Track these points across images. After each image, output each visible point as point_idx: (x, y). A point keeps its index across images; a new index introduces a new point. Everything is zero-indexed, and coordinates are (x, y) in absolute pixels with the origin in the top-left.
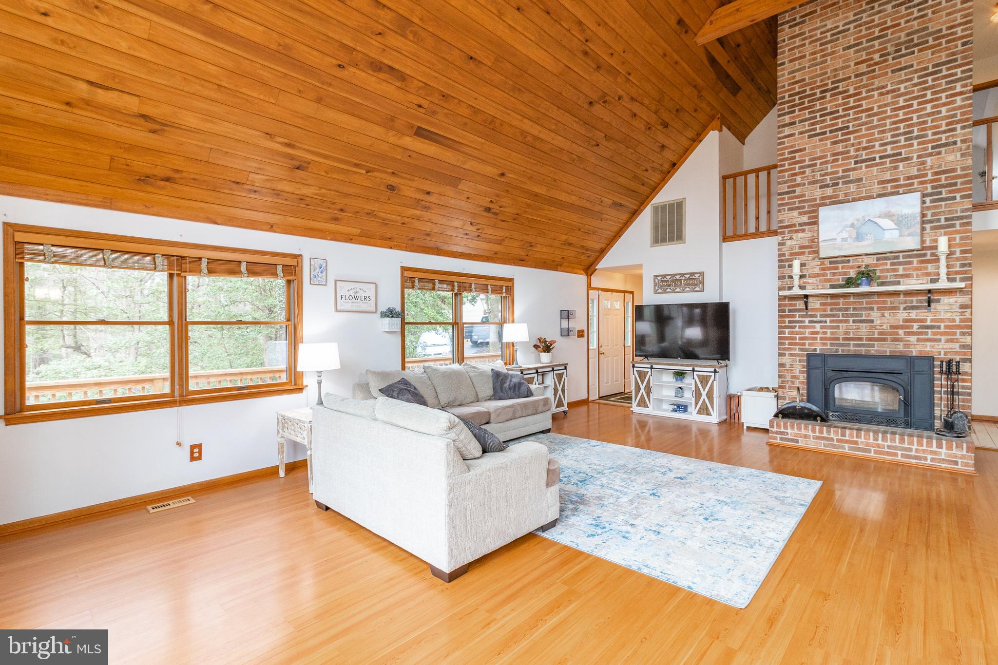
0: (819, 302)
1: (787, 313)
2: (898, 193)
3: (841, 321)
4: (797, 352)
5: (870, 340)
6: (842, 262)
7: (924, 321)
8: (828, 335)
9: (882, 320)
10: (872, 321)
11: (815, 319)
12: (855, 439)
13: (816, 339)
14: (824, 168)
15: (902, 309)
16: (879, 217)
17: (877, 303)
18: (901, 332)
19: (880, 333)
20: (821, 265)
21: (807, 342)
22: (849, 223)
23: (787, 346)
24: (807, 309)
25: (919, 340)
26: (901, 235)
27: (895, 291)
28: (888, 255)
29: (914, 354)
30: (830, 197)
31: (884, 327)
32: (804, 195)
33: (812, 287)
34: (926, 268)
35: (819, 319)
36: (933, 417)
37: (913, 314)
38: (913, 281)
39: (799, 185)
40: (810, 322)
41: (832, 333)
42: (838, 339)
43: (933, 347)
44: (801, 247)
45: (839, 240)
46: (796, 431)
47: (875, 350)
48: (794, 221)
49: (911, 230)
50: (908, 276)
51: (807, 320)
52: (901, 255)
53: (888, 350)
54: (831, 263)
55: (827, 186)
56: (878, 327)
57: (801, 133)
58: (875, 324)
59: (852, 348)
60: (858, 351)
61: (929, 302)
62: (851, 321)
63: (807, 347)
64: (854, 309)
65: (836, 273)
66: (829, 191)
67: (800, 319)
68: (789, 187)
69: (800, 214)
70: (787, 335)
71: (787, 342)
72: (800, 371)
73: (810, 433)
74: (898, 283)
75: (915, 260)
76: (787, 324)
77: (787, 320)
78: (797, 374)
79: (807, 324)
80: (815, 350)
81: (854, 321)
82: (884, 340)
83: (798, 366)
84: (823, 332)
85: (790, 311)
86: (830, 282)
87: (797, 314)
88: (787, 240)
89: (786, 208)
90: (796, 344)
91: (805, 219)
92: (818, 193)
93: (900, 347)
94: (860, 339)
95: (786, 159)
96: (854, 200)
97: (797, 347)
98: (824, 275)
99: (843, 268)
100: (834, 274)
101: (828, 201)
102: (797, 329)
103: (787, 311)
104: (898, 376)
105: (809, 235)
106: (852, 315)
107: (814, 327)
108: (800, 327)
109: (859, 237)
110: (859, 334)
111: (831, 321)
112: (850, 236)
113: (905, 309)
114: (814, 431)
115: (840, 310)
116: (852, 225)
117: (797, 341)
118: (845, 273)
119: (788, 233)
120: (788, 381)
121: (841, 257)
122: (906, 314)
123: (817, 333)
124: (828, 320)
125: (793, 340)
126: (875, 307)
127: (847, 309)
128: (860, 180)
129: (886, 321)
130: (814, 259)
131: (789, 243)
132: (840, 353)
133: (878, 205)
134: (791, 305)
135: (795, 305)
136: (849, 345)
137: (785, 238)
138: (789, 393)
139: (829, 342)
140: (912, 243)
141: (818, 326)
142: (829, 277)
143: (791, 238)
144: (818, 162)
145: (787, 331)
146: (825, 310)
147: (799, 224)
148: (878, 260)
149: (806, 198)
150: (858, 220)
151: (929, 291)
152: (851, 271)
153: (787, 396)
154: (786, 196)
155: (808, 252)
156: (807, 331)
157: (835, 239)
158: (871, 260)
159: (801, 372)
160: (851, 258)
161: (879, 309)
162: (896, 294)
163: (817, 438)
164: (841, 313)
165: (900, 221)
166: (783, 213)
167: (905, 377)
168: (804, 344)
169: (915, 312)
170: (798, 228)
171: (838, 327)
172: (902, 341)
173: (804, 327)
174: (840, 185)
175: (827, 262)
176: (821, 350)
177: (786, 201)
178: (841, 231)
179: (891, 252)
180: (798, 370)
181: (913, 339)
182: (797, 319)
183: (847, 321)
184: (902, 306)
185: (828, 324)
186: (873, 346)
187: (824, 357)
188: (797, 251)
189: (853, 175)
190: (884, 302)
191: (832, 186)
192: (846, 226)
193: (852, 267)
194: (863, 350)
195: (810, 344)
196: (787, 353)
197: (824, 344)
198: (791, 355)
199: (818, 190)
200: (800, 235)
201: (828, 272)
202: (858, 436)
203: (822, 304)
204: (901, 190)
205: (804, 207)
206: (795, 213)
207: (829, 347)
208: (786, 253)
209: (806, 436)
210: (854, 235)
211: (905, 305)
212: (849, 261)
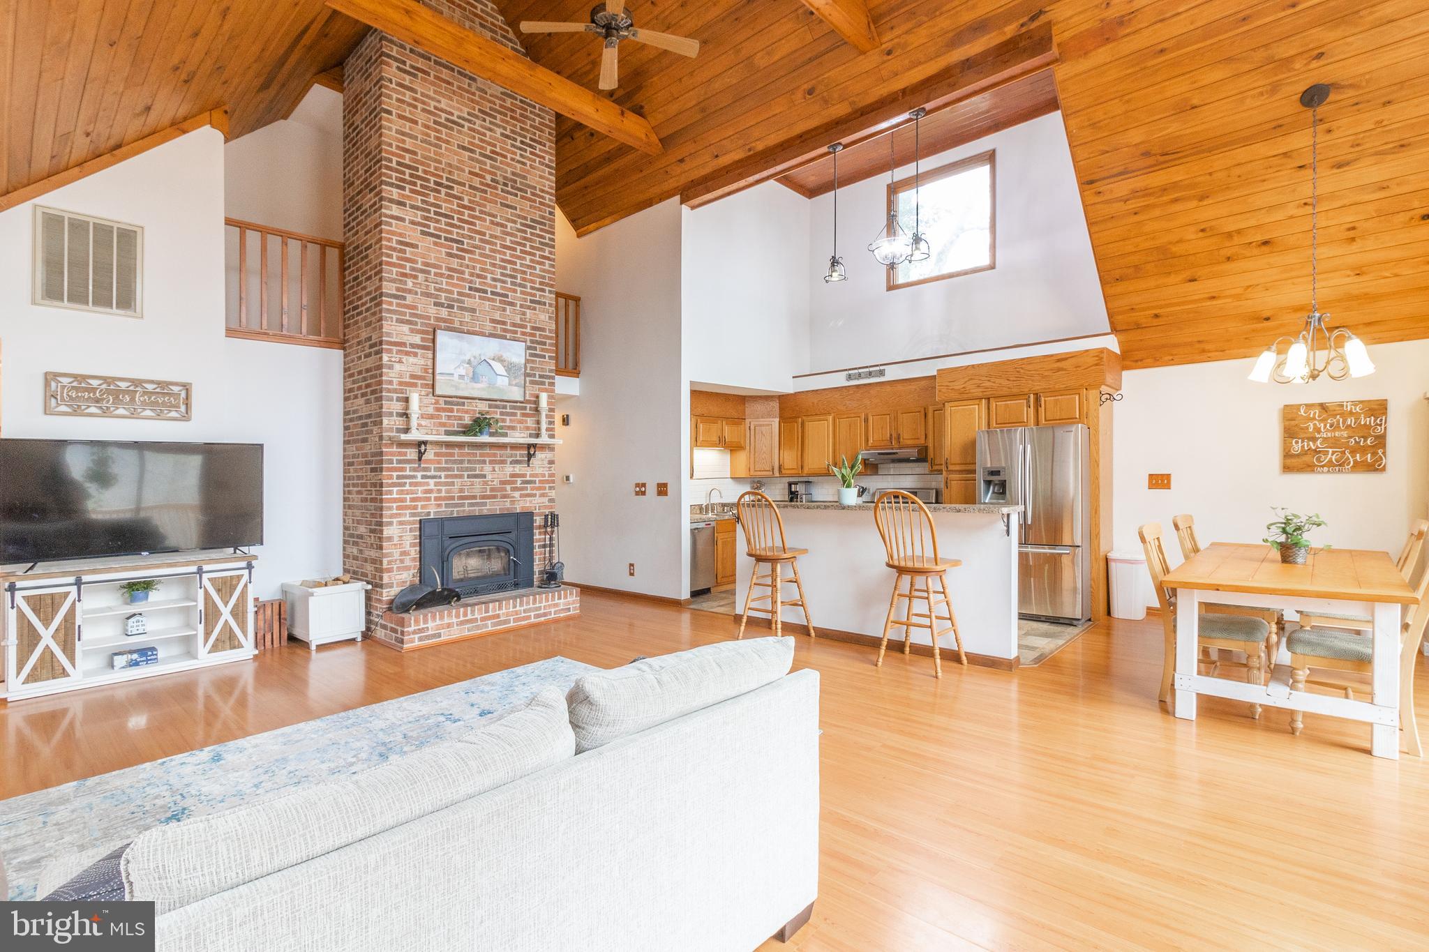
0: (433, 451)
1: (395, 465)
2: (504, 338)
3: (456, 476)
4: (407, 518)
5: (483, 497)
6: (458, 404)
7: (524, 476)
8: (443, 494)
9: (495, 474)
10: (484, 476)
11: (429, 474)
12: (497, 612)
13: (429, 499)
14: (438, 282)
15: (509, 462)
16: (493, 359)
17: (488, 455)
18: (508, 487)
19: (492, 490)
20: (435, 404)
21: (420, 504)
22: (467, 358)
23: (395, 511)
24: (420, 459)
25: (521, 496)
26: (510, 384)
27: (504, 443)
28: (498, 403)
29: (518, 511)
30: (445, 321)
31: (494, 483)
32: (415, 308)
33: (426, 431)
34: (526, 422)
35: (433, 473)
36: (532, 573)
37: (518, 469)
38: (517, 434)
39: (410, 291)
40: (424, 477)
41: (447, 492)
42: (453, 498)
43: (531, 502)
44: (412, 376)
45: (456, 377)
46: (438, 622)
47: (488, 509)
48: (404, 339)
49: (517, 381)
50: (513, 428)
51: (419, 474)
52: (508, 404)
53: (498, 507)
54: (446, 403)
55: (442, 305)
56: (490, 483)
57: (413, 223)
58: (487, 479)
59: (466, 508)
60: (473, 511)
61: (530, 456)
62: (466, 476)
63: (419, 510)
64: (469, 462)
65: (451, 416)
66: (444, 313)
67: (412, 473)
68: (398, 289)
69: (412, 331)
70: (395, 496)
71: (395, 505)
72: (411, 543)
73: (455, 620)
74: (505, 435)
75: (519, 412)
76: (395, 480)
77: (395, 474)
78: (408, 548)
79: (419, 479)
80: (429, 513)
81: (469, 476)
82: (494, 497)
83: (408, 538)
84: (438, 490)
85: (399, 462)
86: (445, 427)
87: (408, 466)
88: (395, 362)
89: (395, 317)
90: (407, 508)
91: (417, 339)
92: (432, 311)
93: (508, 504)
94: (474, 497)
95: (394, 249)
96: (469, 332)
97: (408, 512)
98: (439, 417)
99: (458, 411)
100: (449, 417)
101: (443, 324)
102: (407, 487)
103: (395, 462)
104: (507, 535)
105: (422, 362)
106: (467, 469)
107: (428, 484)
108: (411, 484)
109: (475, 378)
110: (474, 491)
111: (446, 477)
112: (467, 374)
113: (511, 463)
114: (458, 616)
115: (455, 462)
116: (469, 362)
117: (408, 503)
118: (461, 418)
119: (397, 354)
120: (396, 560)
121: (457, 397)
122: (512, 469)
123: (430, 491)
124: (443, 474)
125: (403, 502)
126: (487, 459)
127: (461, 462)
128: (473, 310)
129: (496, 476)
130: (427, 395)
131: (397, 367)
132: (455, 515)
133: (491, 347)
134: (400, 454)
135: (405, 454)
136: (463, 505)
137: (393, 359)
138: (397, 577)
139: (443, 503)
140: (516, 394)
141: (432, 481)
142: (443, 420)
143: (400, 362)
144: (433, 270)
145: (395, 489)
146: (439, 462)
147: (410, 344)
148: (490, 406)
149: (419, 312)
150: (475, 357)
151: (529, 446)
152: (466, 415)
153: (395, 582)
154: (395, 301)
155: (421, 384)
156: (420, 489)
157: (452, 374)
158: (483, 406)
159: (412, 545)
160: (466, 401)
161: (491, 462)
162: (503, 446)
163: (462, 623)
164: (456, 466)
165: (510, 368)
166: (389, 323)
167: (513, 536)
168: (415, 507)
169: (518, 466)
170: (408, 349)
171: (453, 484)
172: (508, 497)
173: (416, 484)
174: (455, 310)
175: (442, 400)
176: (435, 512)
177: (394, 308)
178: (459, 367)
179: (501, 401)
180: (408, 543)
181: (517, 494)
182: (408, 473)
183: (461, 476)
184: (509, 460)
185: (443, 480)
186: (485, 504)
187: (441, 522)
188: (408, 380)
189: (468, 302)
190: (495, 455)
191: (446, 307)
192: (463, 362)
193: (467, 412)
194: (476, 511)
195: (423, 507)
196: (395, 520)
197: (439, 506)
198: (401, 523)
199: (432, 307)
200: (412, 359)
201: (443, 414)
202: (500, 608)
203: (436, 454)
204: (508, 335)
205: (416, 324)
206: (406, 328)
207: (444, 509)
208: (395, 380)
209: (449, 626)
210: (471, 375)
211: (511, 459)
212: (463, 404)
